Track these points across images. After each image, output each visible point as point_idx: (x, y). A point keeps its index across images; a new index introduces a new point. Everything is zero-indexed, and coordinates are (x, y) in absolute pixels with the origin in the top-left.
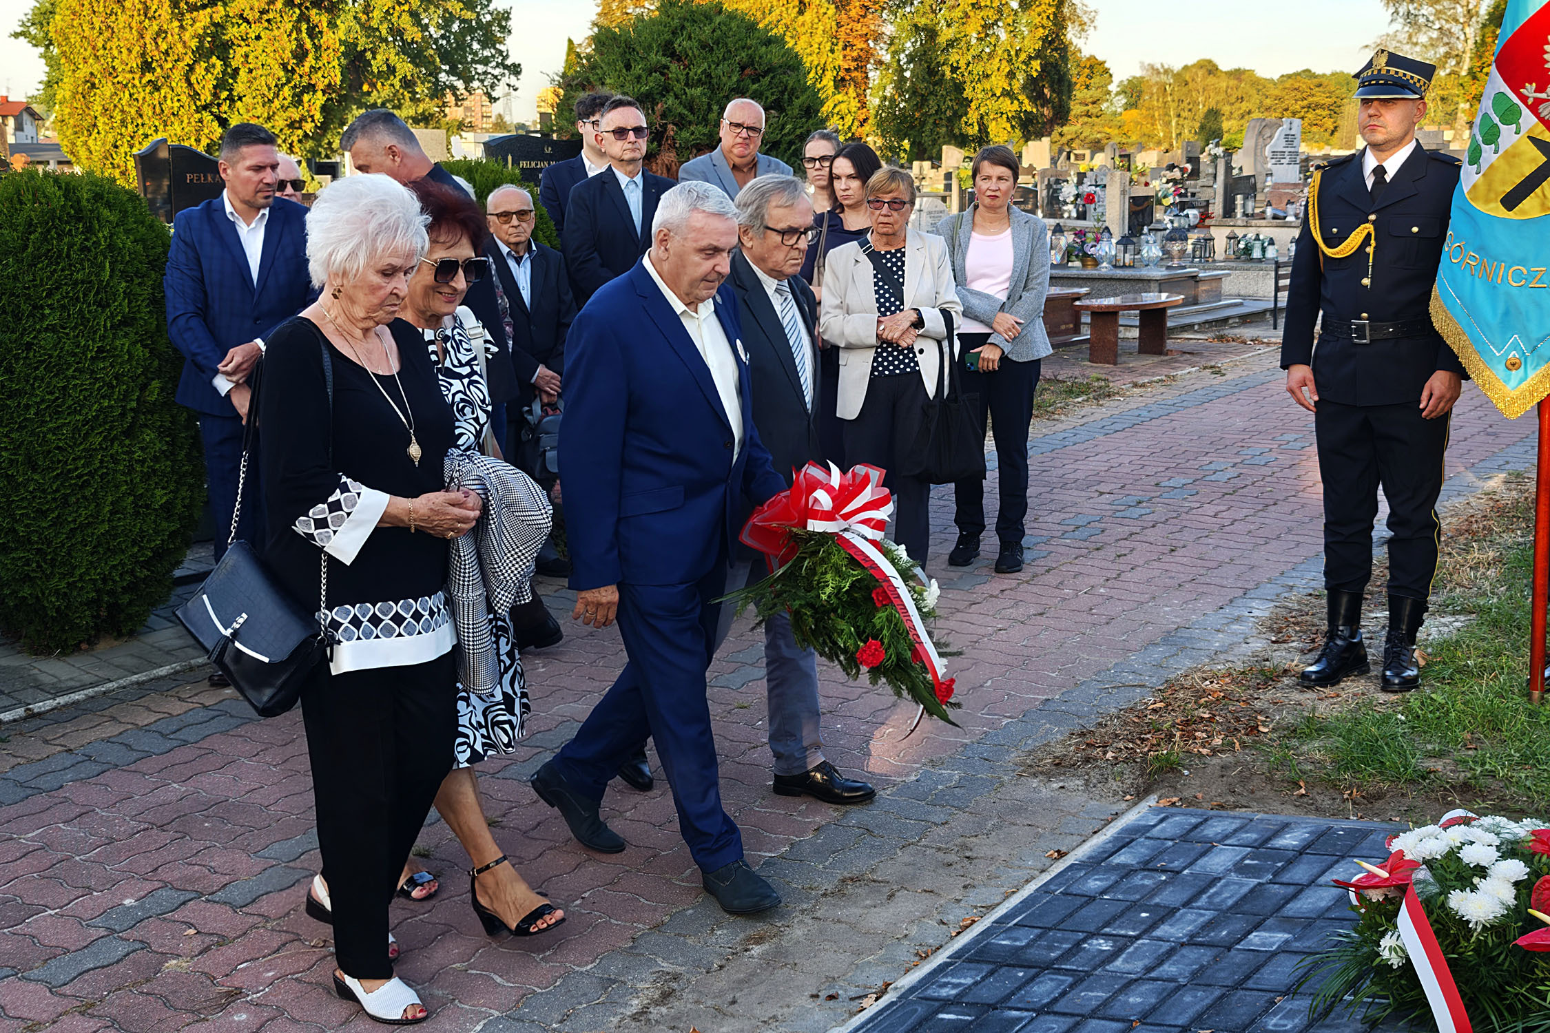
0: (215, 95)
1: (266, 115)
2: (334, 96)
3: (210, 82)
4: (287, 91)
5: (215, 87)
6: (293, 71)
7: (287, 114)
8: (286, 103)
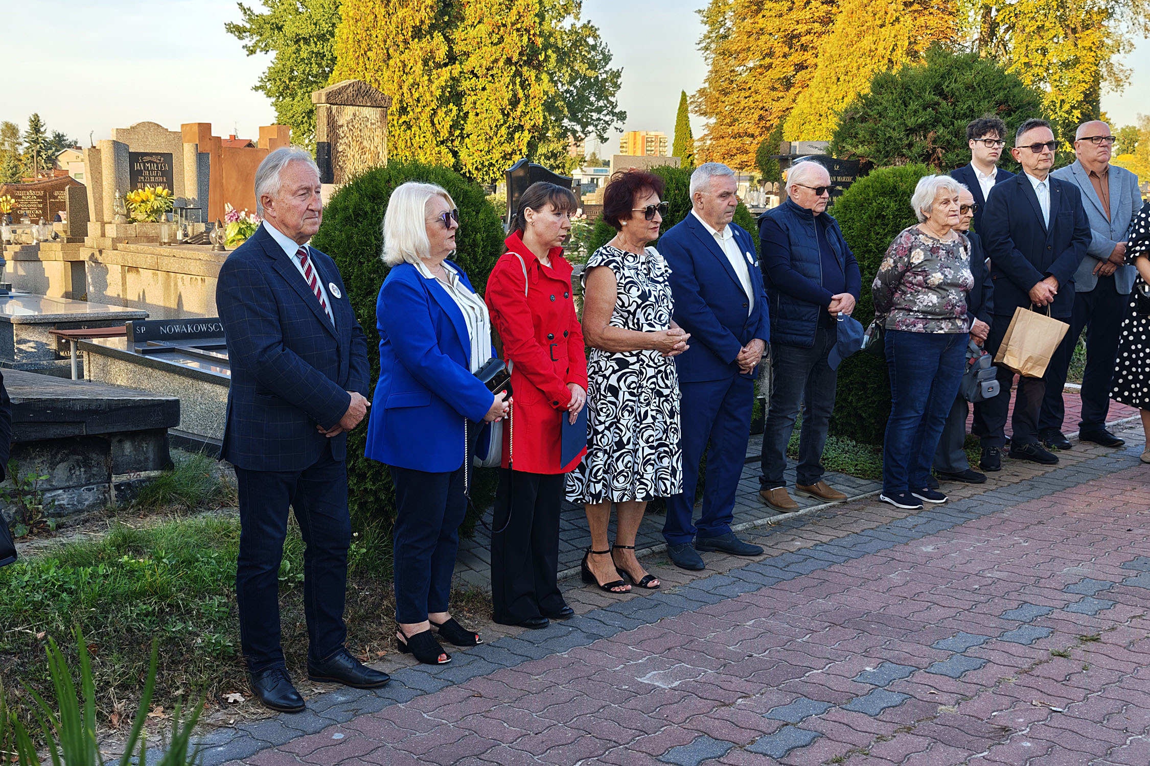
0: (451, 133)
1: (487, 149)
2: (536, 134)
3: (448, 123)
4: (503, 130)
5: (451, 127)
6: (508, 115)
7: (502, 148)
8: (503, 139)
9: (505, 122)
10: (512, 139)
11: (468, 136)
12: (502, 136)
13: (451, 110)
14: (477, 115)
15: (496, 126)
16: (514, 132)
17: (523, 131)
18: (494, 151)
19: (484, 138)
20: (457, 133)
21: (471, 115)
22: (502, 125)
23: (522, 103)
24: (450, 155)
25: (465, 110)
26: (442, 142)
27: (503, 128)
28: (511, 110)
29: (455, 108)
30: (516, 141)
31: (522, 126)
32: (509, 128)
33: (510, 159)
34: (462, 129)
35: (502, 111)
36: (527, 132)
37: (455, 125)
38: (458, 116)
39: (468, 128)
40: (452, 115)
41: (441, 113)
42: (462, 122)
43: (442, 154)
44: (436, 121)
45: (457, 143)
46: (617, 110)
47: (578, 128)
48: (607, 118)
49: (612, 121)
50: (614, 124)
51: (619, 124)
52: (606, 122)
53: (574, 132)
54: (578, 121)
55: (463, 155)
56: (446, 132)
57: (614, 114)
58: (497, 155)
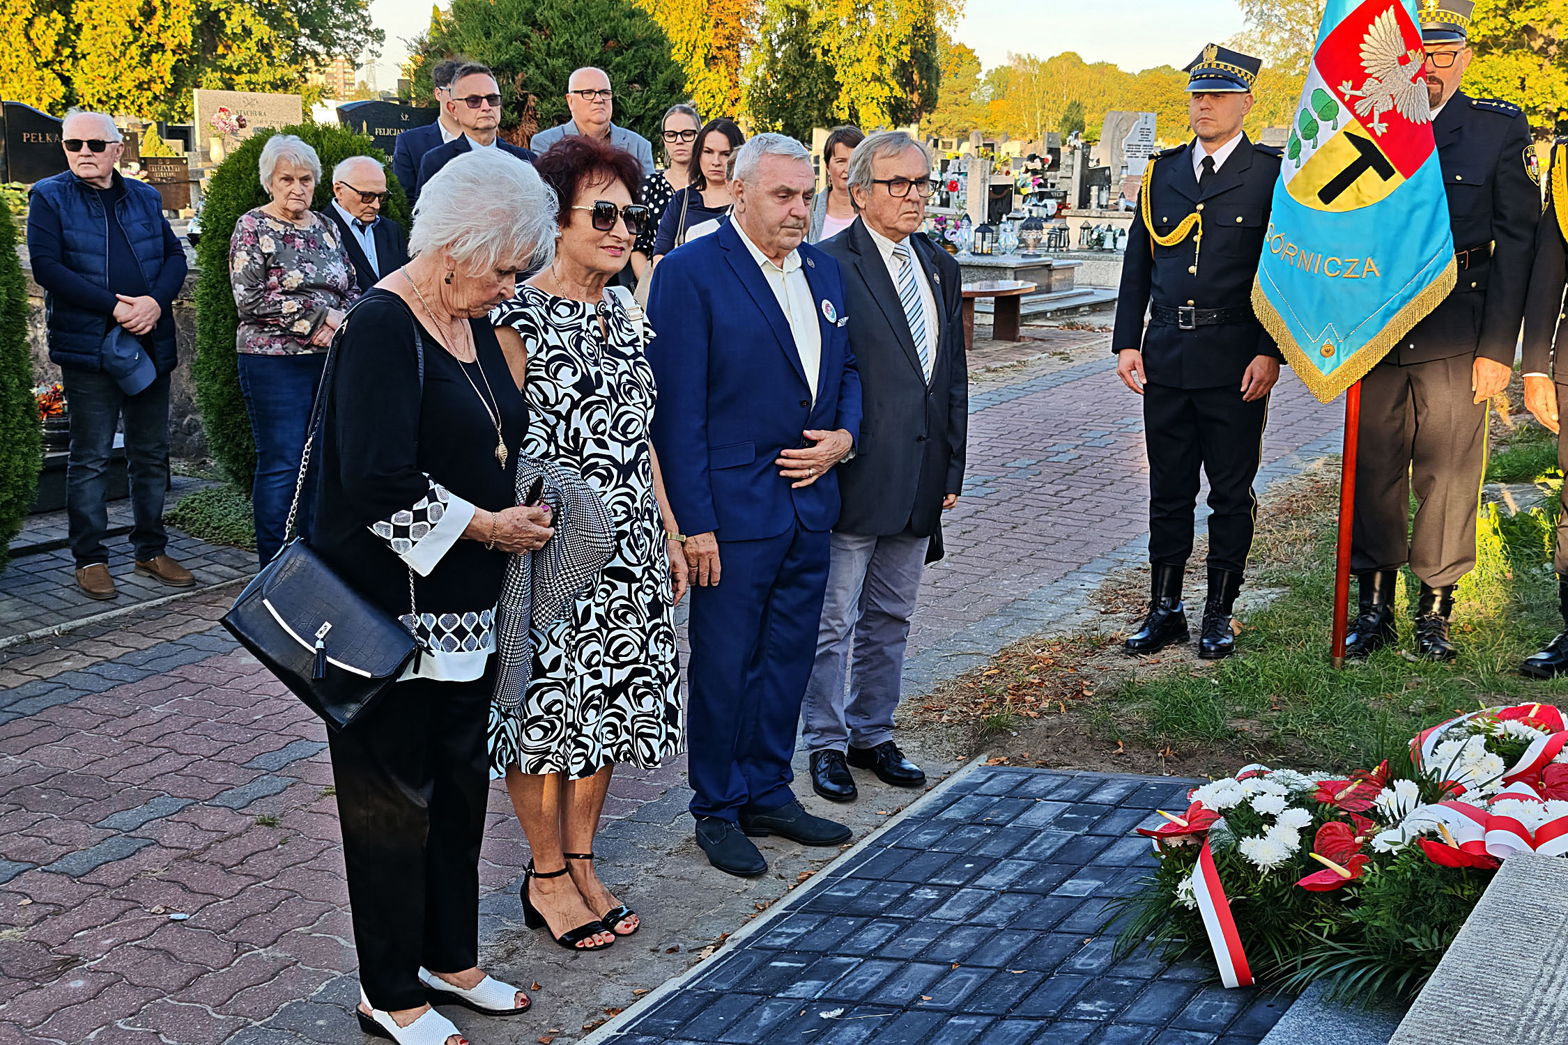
0: (57, 52)
1: (112, 75)
2: (184, 56)
3: (51, 37)
4: (134, 50)
5: (57, 43)
6: (140, 29)
7: (135, 74)
8: (134, 63)
9: (136, 39)
10: (148, 62)
11: (84, 56)
12: (132, 58)
13: (54, 21)
14: (95, 28)
15: (123, 44)
16: (150, 52)
17: (164, 52)
18: (123, 78)
19: (106, 59)
20: (67, 51)
21: (86, 29)
22: (130, 43)
23: (160, 13)
24: (58, 82)
25: (77, 20)
26: (46, 65)
27: (133, 47)
28: (145, 23)
29: (60, 18)
30: (155, 65)
31: (163, 46)
32: (142, 46)
33: (149, 89)
34: (74, 47)
35: (131, 24)
36: (169, 53)
37: (62, 41)
38: (66, 29)
39: (83, 45)
40: (57, 28)
41: (40, 22)
42: (73, 37)
43: (46, 81)
44: (32, 34)
45: (68, 65)
46: (371, 28)
47: (320, 49)
48: (359, 38)
49: (366, 41)
50: (369, 46)
51: (376, 47)
52: (358, 43)
53: (314, 55)
54: (321, 42)
55: (78, 83)
56: (49, 50)
57: (367, 32)
58: (128, 83)
